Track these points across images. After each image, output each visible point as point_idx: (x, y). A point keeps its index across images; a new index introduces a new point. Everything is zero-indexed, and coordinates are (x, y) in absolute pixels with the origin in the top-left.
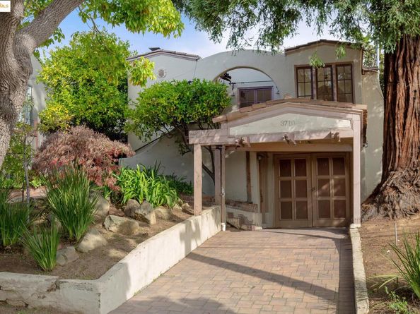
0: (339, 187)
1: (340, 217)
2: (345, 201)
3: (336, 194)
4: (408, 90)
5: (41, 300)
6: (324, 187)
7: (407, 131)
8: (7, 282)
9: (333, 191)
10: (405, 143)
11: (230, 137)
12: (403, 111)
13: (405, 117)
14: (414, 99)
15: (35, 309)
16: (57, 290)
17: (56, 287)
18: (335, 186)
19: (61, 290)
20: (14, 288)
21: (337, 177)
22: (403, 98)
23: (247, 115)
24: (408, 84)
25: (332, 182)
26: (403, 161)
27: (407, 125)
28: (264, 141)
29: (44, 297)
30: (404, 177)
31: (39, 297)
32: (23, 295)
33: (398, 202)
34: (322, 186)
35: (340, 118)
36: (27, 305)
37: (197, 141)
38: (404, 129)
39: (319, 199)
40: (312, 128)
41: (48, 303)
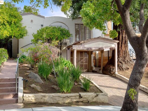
0: (86, 60)
1: (86, 69)
2: (87, 64)
3: (85, 63)
4: (122, 37)
5: (93, 100)
6: (82, 60)
7: (122, 48)
8: (84, 95)
9: (84, 61)
10: (122, 51)
11: (85, 48)
12: (121, 42)
13: (122, 43)
14: (124, 39)
15: (91, 102)
16: (97, 97)
17: (97, 96)
18: (85, 60)
19: (98, 96)
20: (86, 97)
21: (85, 57)
22: (121, 39)
23: (89, 41)
24: (122, 35)
25: (84, 59)
26: (121, 55)
27: (122, 46)
28: (94, 49)
29: (94, 99)
30: (122, 60)
31: (92, 99)
32: (88, 99)
33: (122, 66)
34: (81, 60)
35: (113, 44)
36: (89, 102)
37: (75, 48)
38: (121, 47)
39: (81, 64)
40: (106, 46)
41: (95, 101)
